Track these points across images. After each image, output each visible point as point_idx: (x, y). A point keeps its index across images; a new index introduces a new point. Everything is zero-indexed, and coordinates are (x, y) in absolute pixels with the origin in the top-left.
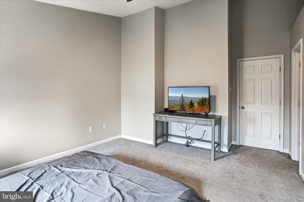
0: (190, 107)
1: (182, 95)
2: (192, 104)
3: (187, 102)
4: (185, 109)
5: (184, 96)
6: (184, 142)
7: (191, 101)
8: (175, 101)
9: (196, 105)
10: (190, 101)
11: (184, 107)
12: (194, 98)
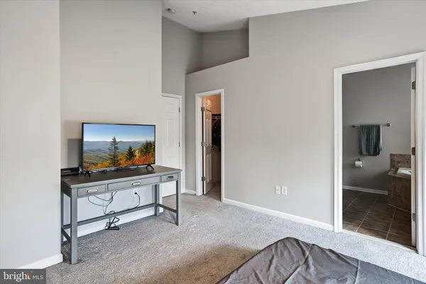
0: (127, 159)
1: (114, 139)
2: (131, 154)
3: (124, 150)
4: (120, 164)
5: (117, 140)
6: (101, 225)
7: (131, 148)
8: (100, 150)
9: (137, 154)
10: (128, 148)
11: (118, 161)
12: (136, 142)
